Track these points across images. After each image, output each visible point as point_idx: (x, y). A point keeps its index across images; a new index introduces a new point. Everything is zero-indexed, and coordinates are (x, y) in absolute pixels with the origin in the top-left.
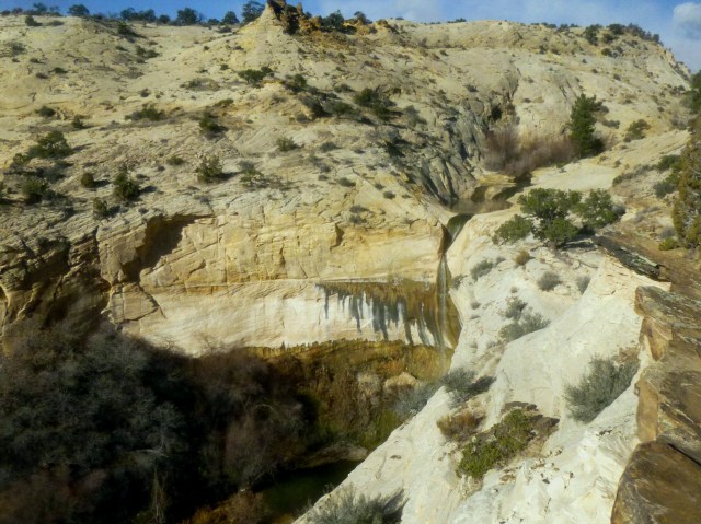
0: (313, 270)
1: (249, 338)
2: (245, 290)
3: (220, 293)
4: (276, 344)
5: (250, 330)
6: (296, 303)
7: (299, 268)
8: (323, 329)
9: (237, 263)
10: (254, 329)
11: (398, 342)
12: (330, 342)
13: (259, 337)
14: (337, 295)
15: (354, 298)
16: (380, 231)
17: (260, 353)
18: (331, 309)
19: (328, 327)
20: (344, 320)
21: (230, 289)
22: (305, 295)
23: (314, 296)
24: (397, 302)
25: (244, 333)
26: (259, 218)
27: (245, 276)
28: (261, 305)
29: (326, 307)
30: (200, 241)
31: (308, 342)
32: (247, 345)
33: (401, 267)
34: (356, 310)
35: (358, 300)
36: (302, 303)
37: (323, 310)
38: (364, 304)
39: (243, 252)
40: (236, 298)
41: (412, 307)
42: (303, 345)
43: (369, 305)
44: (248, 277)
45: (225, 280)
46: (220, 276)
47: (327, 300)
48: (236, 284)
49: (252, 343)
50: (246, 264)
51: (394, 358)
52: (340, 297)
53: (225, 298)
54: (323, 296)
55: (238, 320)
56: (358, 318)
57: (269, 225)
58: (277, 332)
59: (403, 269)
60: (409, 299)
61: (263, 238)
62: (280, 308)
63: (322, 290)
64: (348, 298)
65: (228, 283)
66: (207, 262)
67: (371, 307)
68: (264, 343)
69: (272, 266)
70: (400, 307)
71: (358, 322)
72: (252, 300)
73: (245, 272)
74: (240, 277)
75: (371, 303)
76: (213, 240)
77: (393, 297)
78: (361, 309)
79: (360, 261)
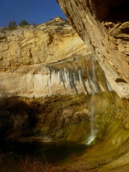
0: (43, 58)
1: (20, 92)
2: (18, 70)
3: (8, 71)
4: (31, 96)
5: (20, 88)
6: (38, 77)
7: (37, 58)
8: (50, 89)
9: (14, 57)
10: (21, 88)
11: (82, 94)
12: (53, 95)
13: (24, 93)
14: (54, 71)
15: (61, 72)
16: (69, 35)
17: (24, 100)
18: (52, 78)
19: (52, 87)
20: (58, 83)
21: (12, 69)
22: (42, 72)
23: (45, 72)
24: (78, 70)
25: (17, 90)
26: (21, 36)
27: (18, 64)
28: (24, 77)
29: (50, 77)
30: (2, 49)
31: (44, 95)
32: (18, 95)
33: (77, 49)
34: (62, 78)
35: (63, 72)
36: (41, 76)
37: (49, 79)
38: (65, 74)
39: (16, 52)
40: (14, 74)
41: (84, 71)
42: (42, 96)
43: (67, 74)
44: (19, 65)
45: (10, 66)
46: (8, 64)
47: (51, 74)
48: (14, 67)
49: (21, 95)
50: (17, 58)
51: (82, 103)
52: (56, 72)
53: (10, 73)
54: (49, 72)
55: (15, 83)
56: (63, 82)
57: (25, 38)
58: (31, 90)
59: (78, 50)
60: (82, 67)
61: (23, 45)
62: (32, 79)
63: (48, 69)
64: (59, 72)
65: (11, 67)
66: (4, 58)
67: (68, 75)
68: (26, 95)
69: (27, 57)
70: (79, 72)
71: (64, 84)
72: (21, 75)
73: (18, 62)
74: (16, 64)
75: (68, 73)
76: (7, 48)
77: (76, 67)
78: (64, 76)
79: (60, 49)
